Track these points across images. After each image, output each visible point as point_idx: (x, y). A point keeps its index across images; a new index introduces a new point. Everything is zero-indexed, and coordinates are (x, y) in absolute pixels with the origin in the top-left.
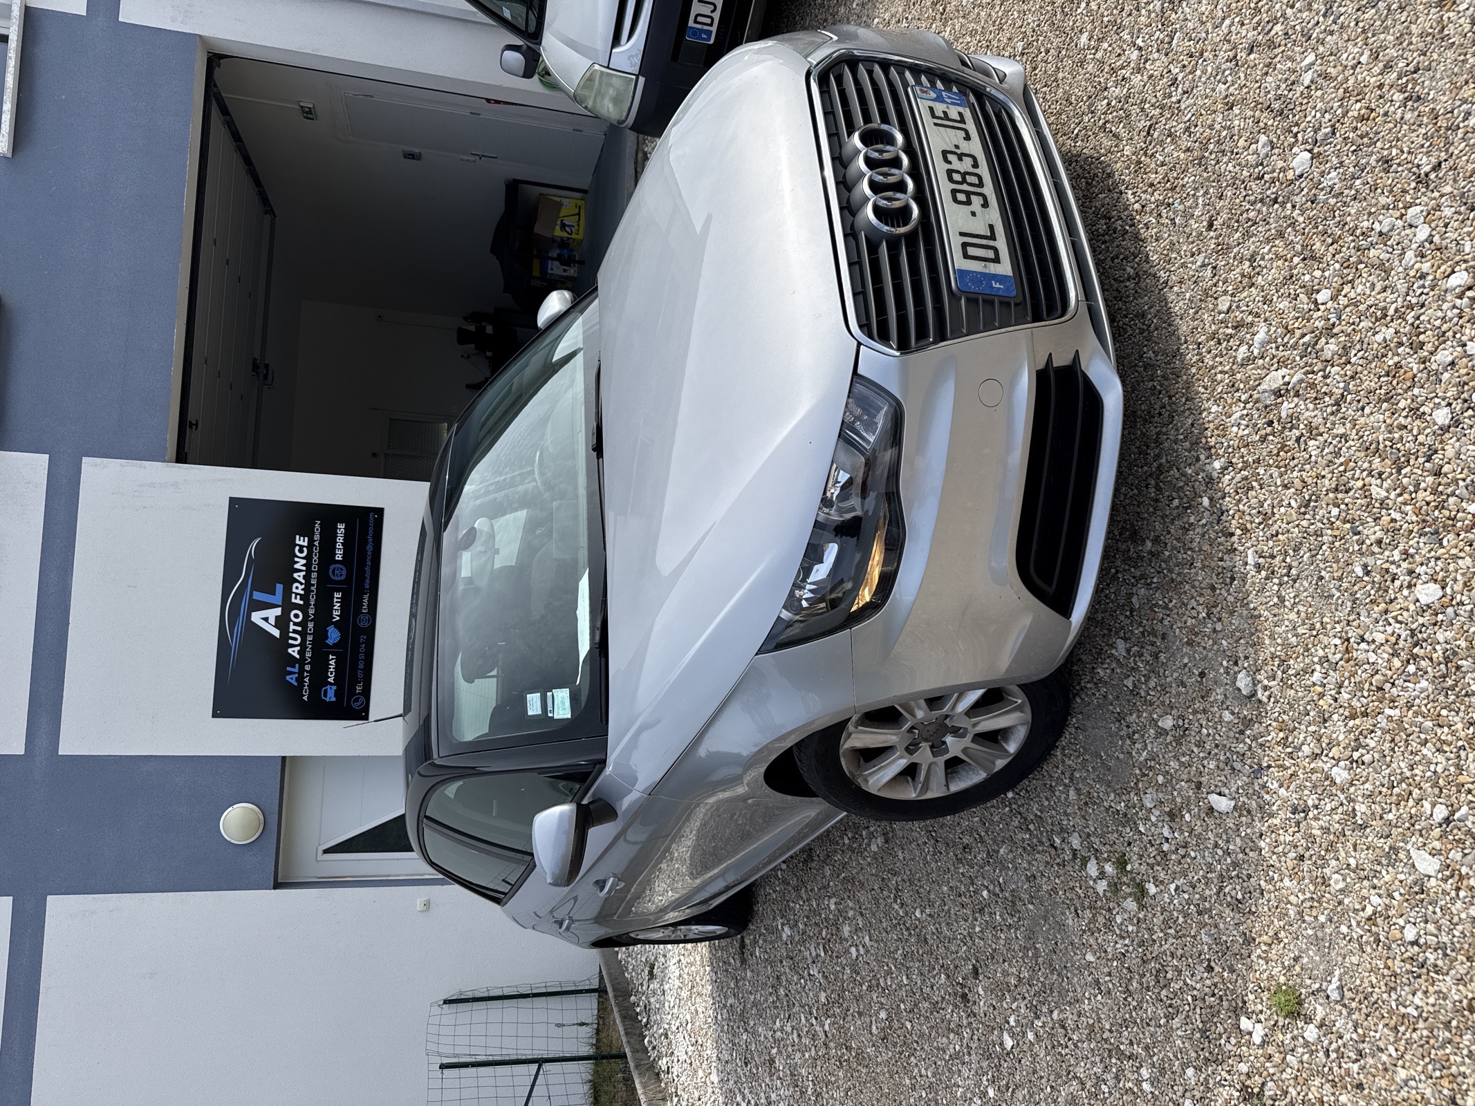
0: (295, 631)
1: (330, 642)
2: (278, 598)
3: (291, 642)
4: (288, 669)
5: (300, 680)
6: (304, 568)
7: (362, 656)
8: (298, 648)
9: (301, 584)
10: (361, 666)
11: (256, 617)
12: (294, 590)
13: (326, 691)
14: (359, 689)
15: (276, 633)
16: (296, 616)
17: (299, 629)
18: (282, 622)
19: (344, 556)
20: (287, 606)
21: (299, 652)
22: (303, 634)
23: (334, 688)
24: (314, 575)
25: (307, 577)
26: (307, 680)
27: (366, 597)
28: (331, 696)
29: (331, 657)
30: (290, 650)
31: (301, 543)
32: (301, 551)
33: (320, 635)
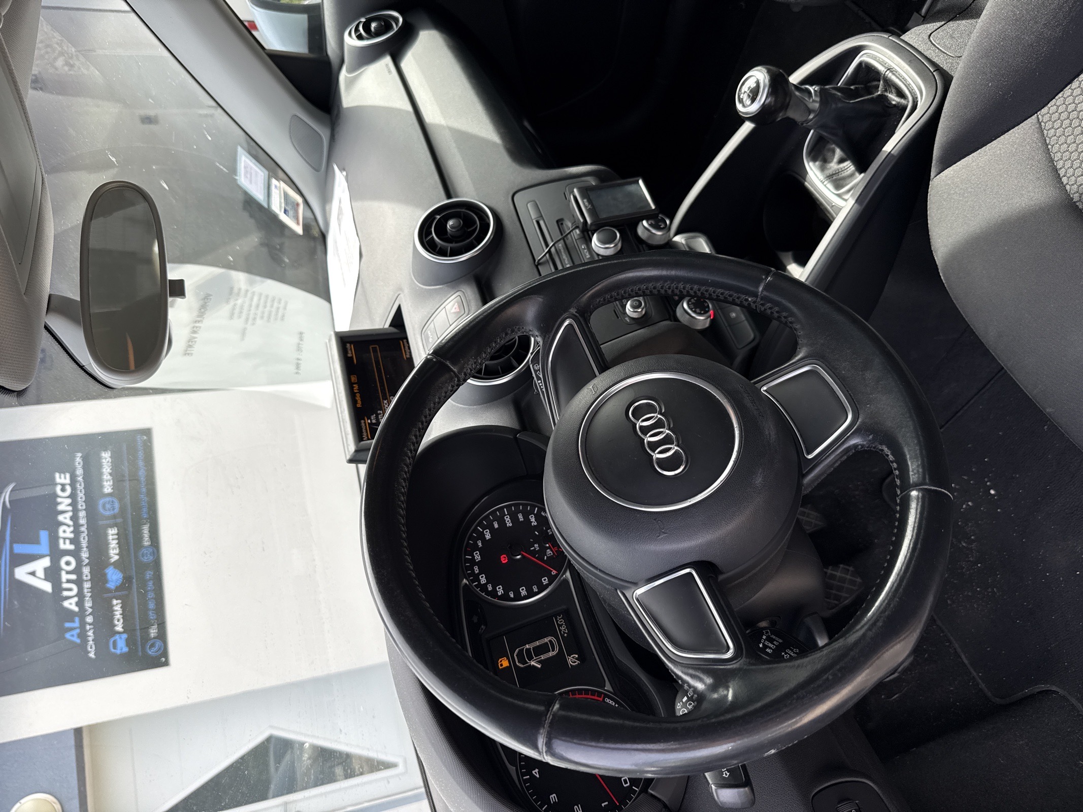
0: (68, 581)
1: (111, 585)
2: (44, 547)
3: (65, 593)
4: (68, 625)
5: (83, 635)
6: (70, 508)
7: (151, 595)
8: (76, 599)
9: (69, 526)
10: (152, 605)
11: (21, 573)
12: (61, 534)
13: (115, 643)
14: (153, 632)
15: (47, 587)
16: (68, 563)
17: (73, 577)
18: (52, 574)
19: (114, 487)
20: (56, 554)
21: (77, 604)
22: (79, 582)
23: (125, 636)
24: (82, 514)
25: (74, 518)
26: (90, 633)
27: (146, 530)
28: (122, 646)
29: (115, 602)
30: (66, 604)
31: (62, 481)
32: (63, 490)
33: (99, 578)
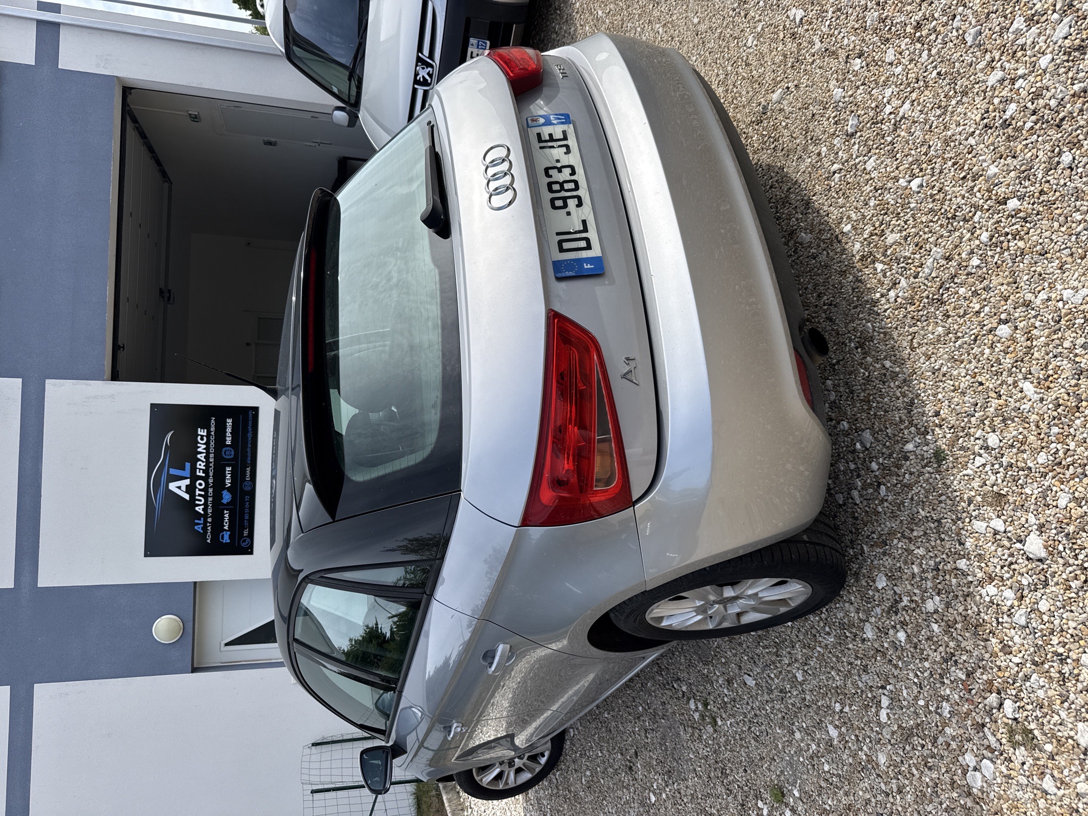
0: (200, 495)
1: (225, 501)
2: (187, 473)
3: (197, 502)
4: (196, 521)
5: (205, 528)
6: (204, 451)
7: (247, 511)
8: (203, 507)
9: (203, 462)
10: (247, 517)
11: (173, 486)
12: (198, 466)
13: (223, 536)
14: (246, 533)
15: (187, 497)
16: (200, 484)
17: (203, 493)
18: (190, 489)
19: (232, 441)
20: (194, 478)
21: (203, 510)
22: (205, 497)
23: (229, 533)
24: (212, 455)
25: (207, 457)
26: (209, 528)
27: (248, 469)
28: (226, 539)
29: (225, 512)
30: (197, 508)
31: (202, 433)
32: (202, 439)
33: (217, 497)
